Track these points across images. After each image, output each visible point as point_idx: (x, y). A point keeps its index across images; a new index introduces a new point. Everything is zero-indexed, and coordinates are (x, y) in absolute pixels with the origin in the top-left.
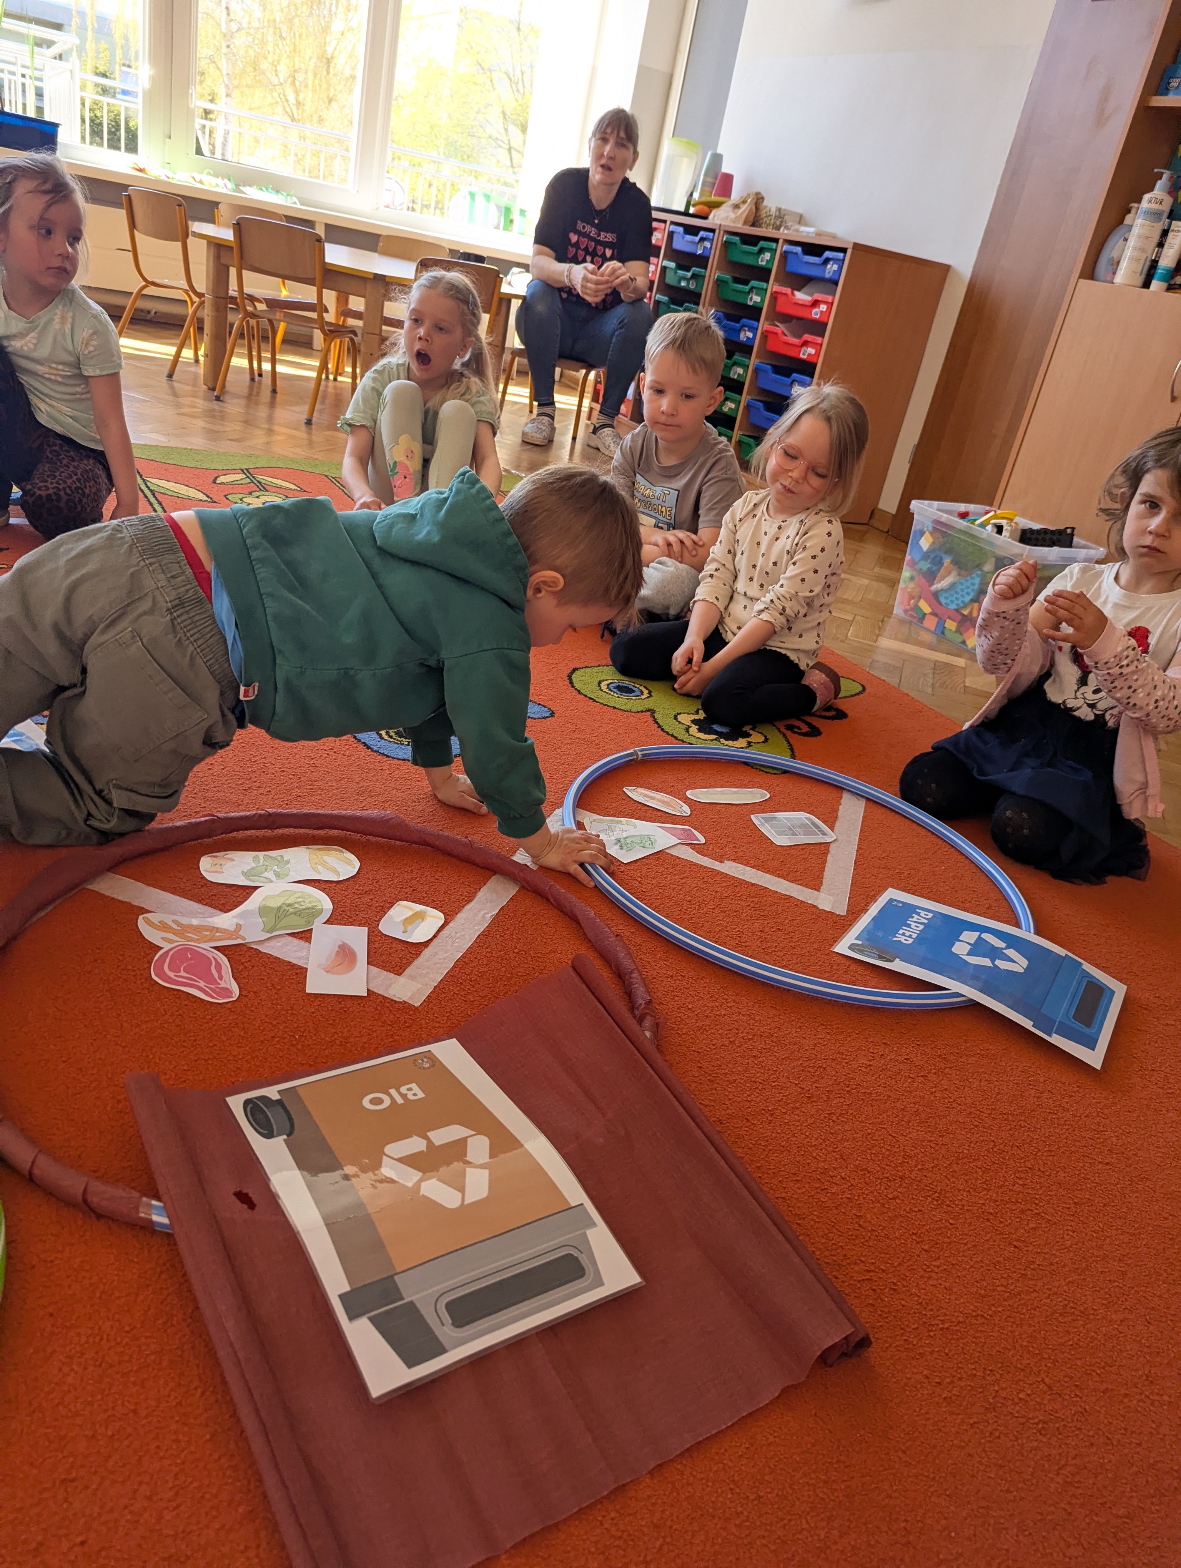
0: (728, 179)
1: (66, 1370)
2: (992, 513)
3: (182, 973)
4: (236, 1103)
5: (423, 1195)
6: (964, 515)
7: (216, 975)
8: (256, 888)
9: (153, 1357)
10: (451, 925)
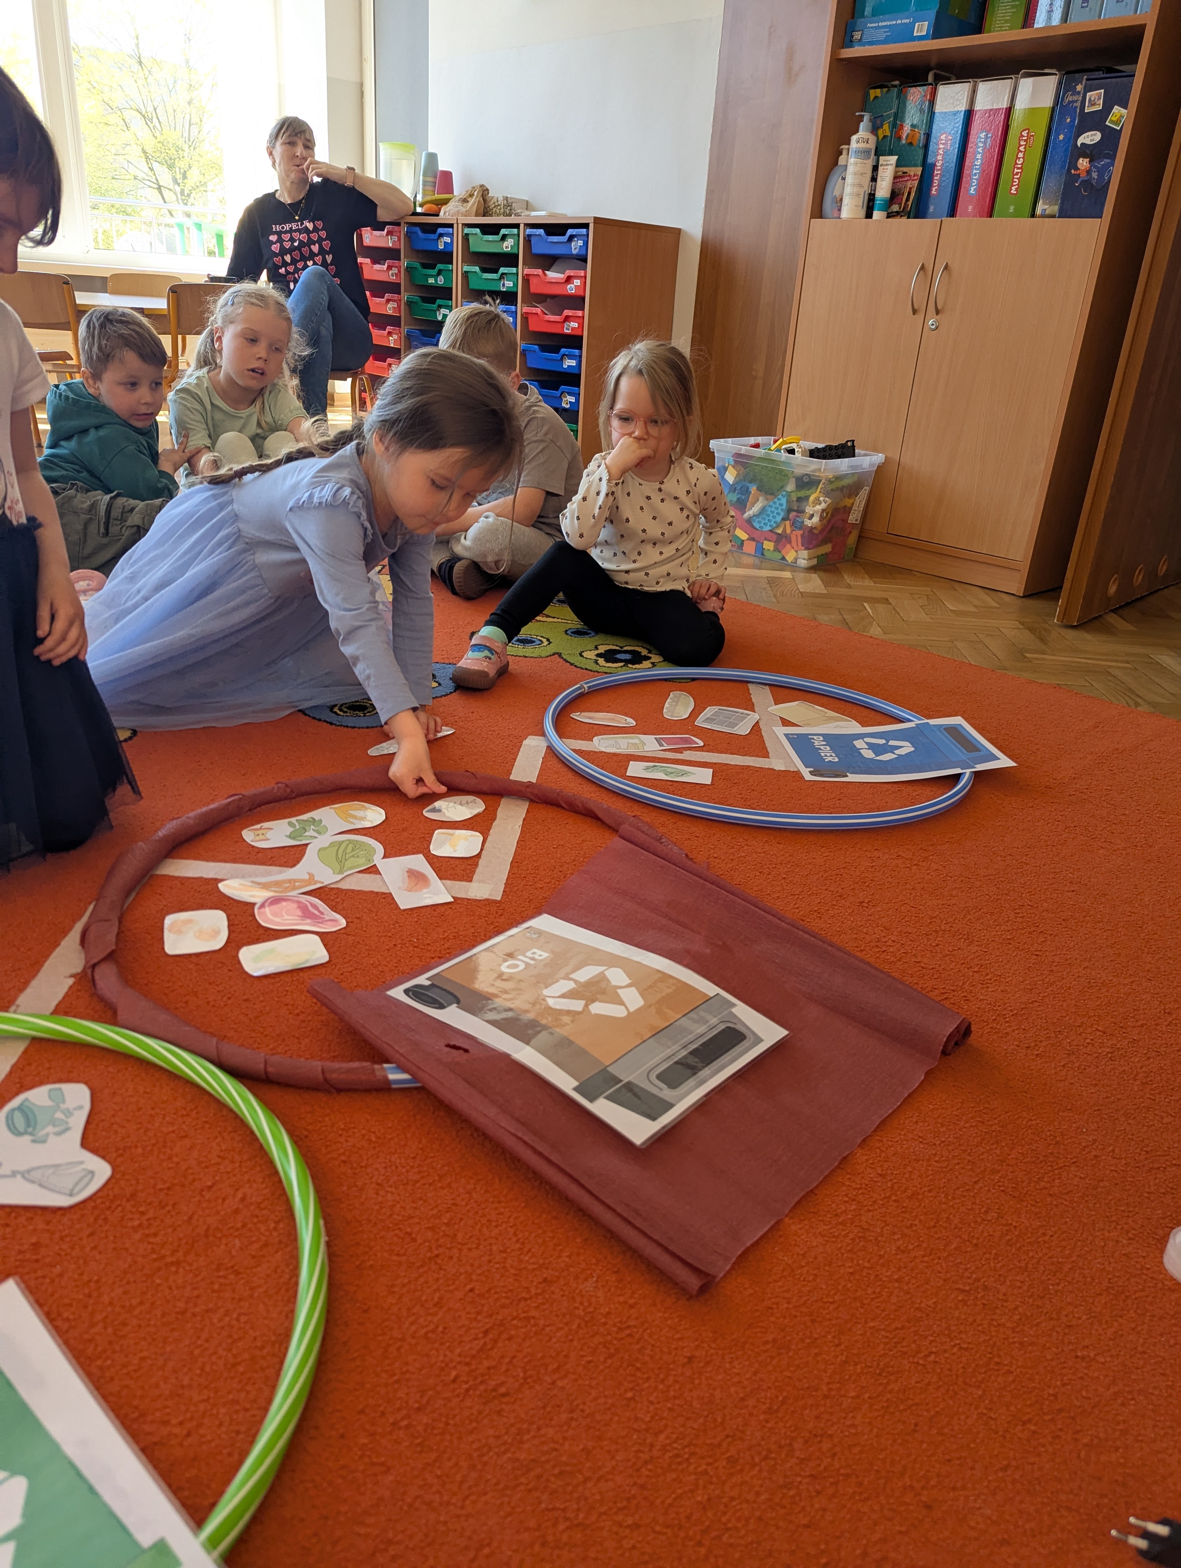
0: (447, 177)
1: (382, 1193)
2: (781, 440)
3: (286, 917)
4: (397, 993)
5: (595, 1014)
6: (757, 446)
7: (316, 912)
8: (307, 845)
9: (446, 1168)
10: (489, 838)
